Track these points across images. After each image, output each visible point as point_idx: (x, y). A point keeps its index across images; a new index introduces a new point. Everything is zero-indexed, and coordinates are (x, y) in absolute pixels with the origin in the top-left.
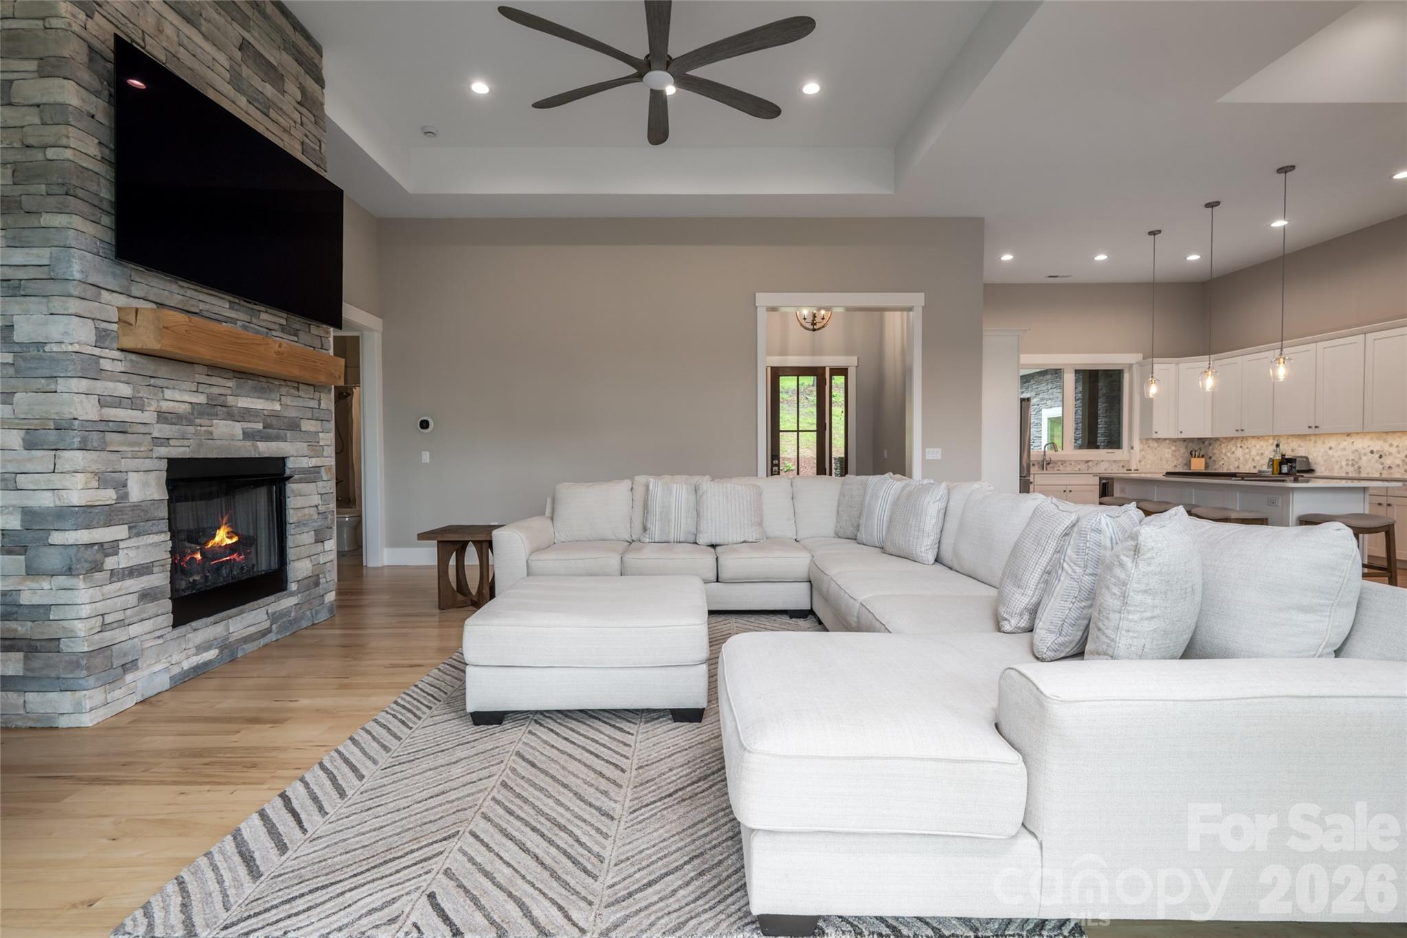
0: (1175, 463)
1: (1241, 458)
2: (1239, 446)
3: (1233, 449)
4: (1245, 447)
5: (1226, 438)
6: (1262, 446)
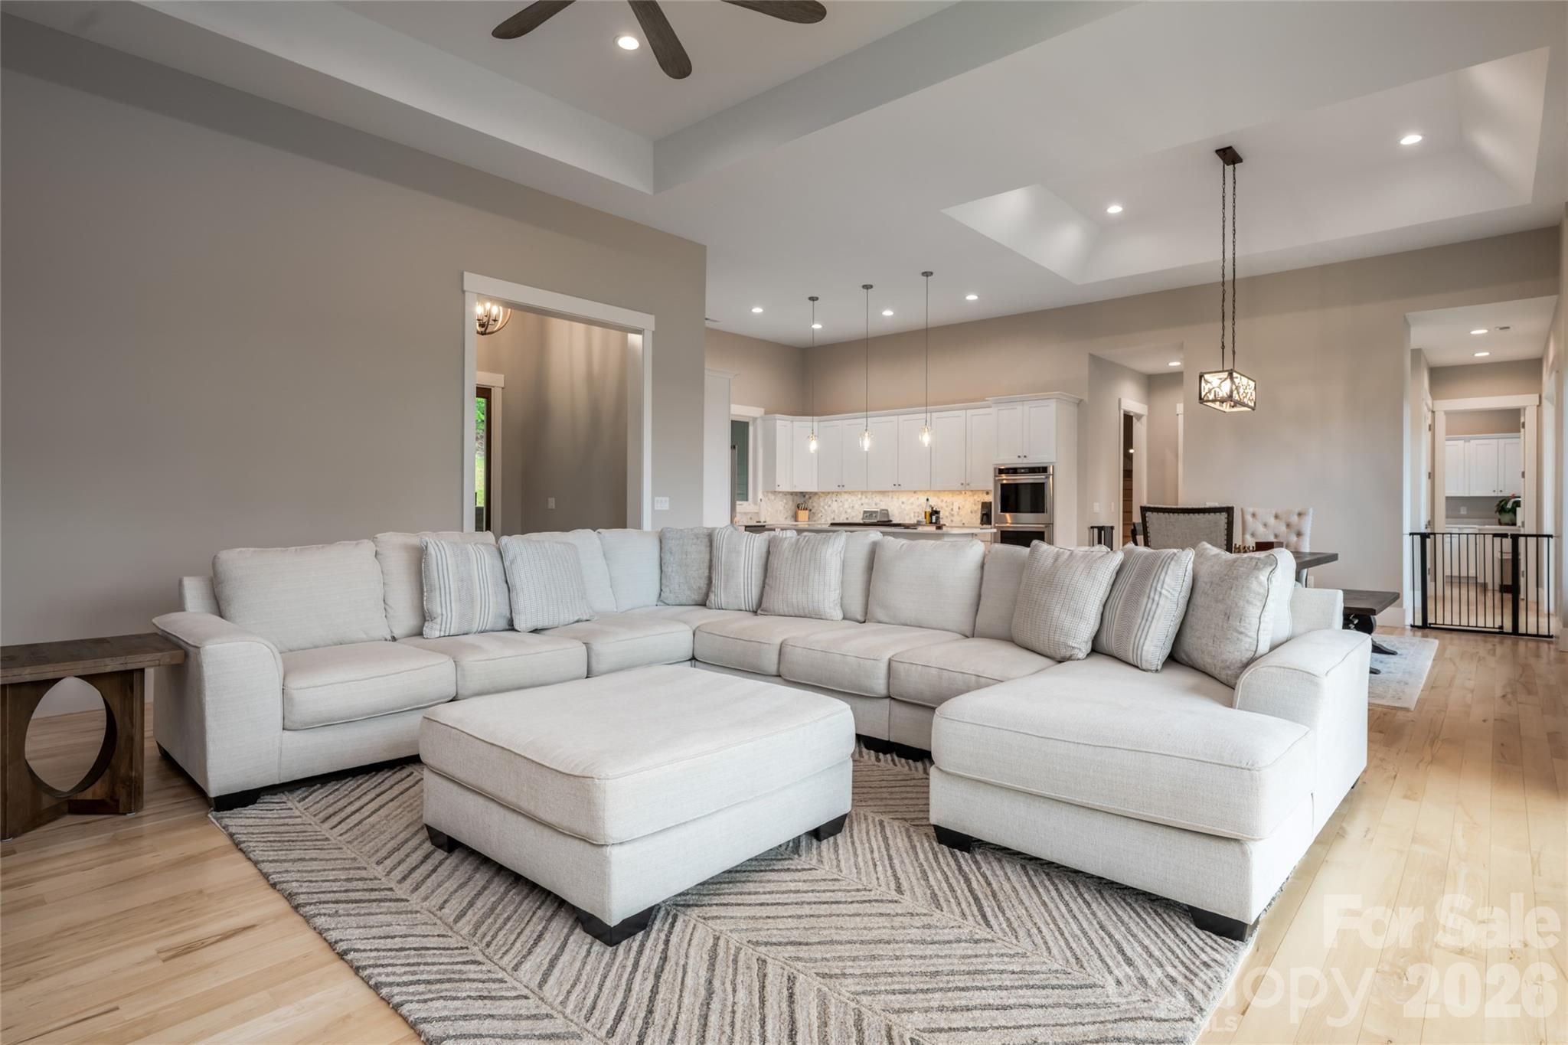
1: (837, 511)
2: (834, 500)
3: (830, 503)
4: (839, 501)
5: (823, 493)
6: (853, 501)
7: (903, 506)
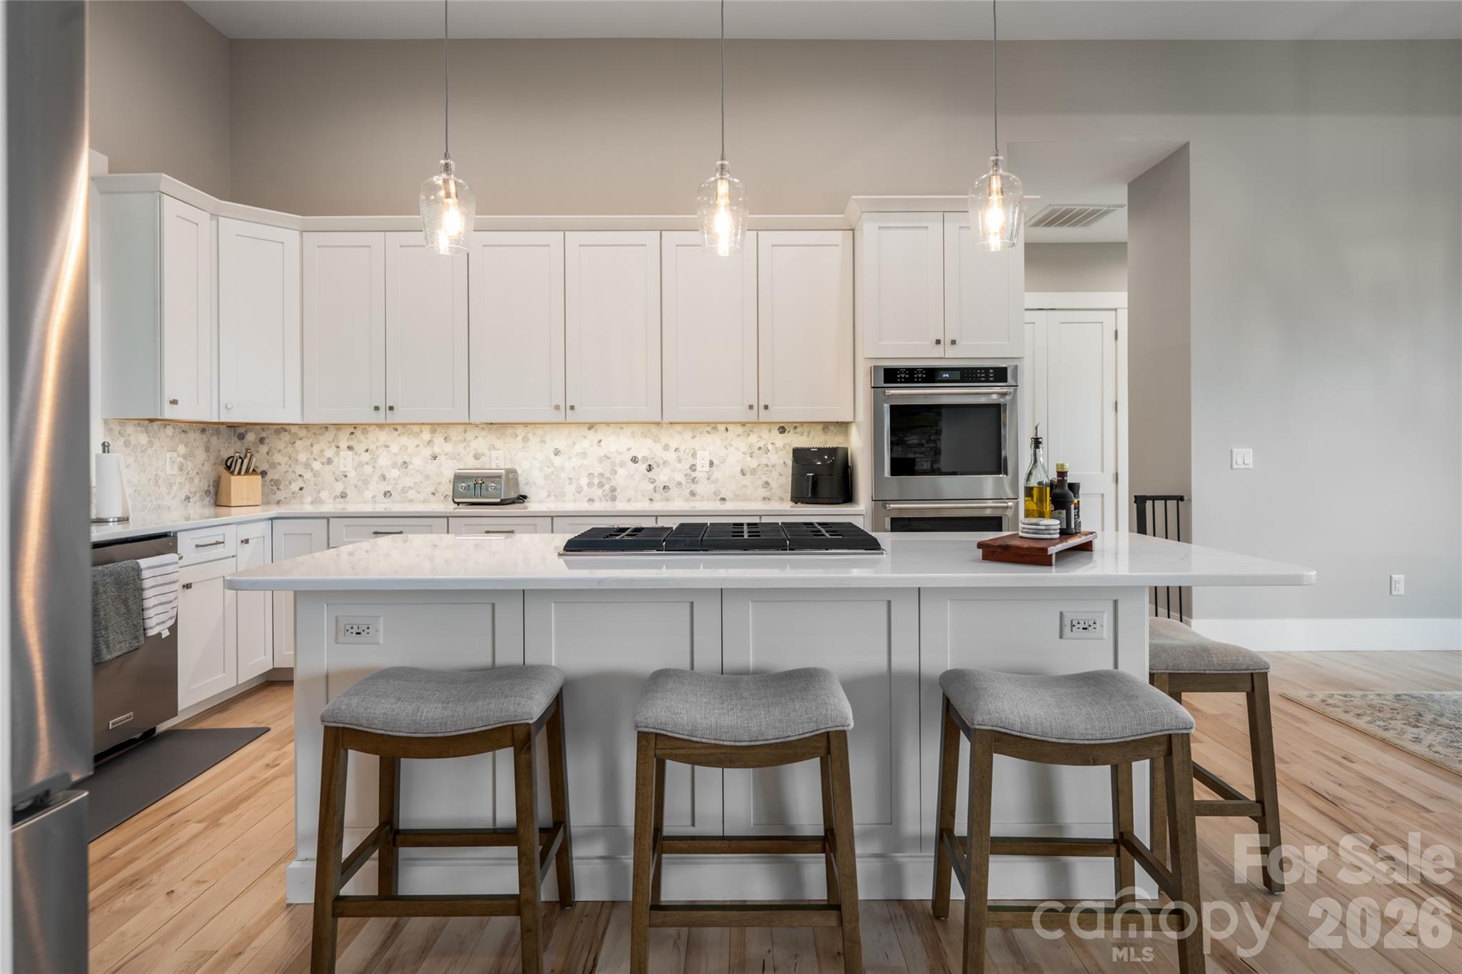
0: (185, 492)
1: (352, 474)
2: (344, 446)
3: (329, 453)
4: (360, 448)
5: (307, 426)
7: (557, 461)
